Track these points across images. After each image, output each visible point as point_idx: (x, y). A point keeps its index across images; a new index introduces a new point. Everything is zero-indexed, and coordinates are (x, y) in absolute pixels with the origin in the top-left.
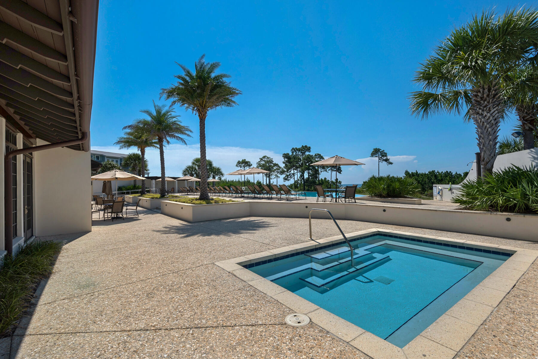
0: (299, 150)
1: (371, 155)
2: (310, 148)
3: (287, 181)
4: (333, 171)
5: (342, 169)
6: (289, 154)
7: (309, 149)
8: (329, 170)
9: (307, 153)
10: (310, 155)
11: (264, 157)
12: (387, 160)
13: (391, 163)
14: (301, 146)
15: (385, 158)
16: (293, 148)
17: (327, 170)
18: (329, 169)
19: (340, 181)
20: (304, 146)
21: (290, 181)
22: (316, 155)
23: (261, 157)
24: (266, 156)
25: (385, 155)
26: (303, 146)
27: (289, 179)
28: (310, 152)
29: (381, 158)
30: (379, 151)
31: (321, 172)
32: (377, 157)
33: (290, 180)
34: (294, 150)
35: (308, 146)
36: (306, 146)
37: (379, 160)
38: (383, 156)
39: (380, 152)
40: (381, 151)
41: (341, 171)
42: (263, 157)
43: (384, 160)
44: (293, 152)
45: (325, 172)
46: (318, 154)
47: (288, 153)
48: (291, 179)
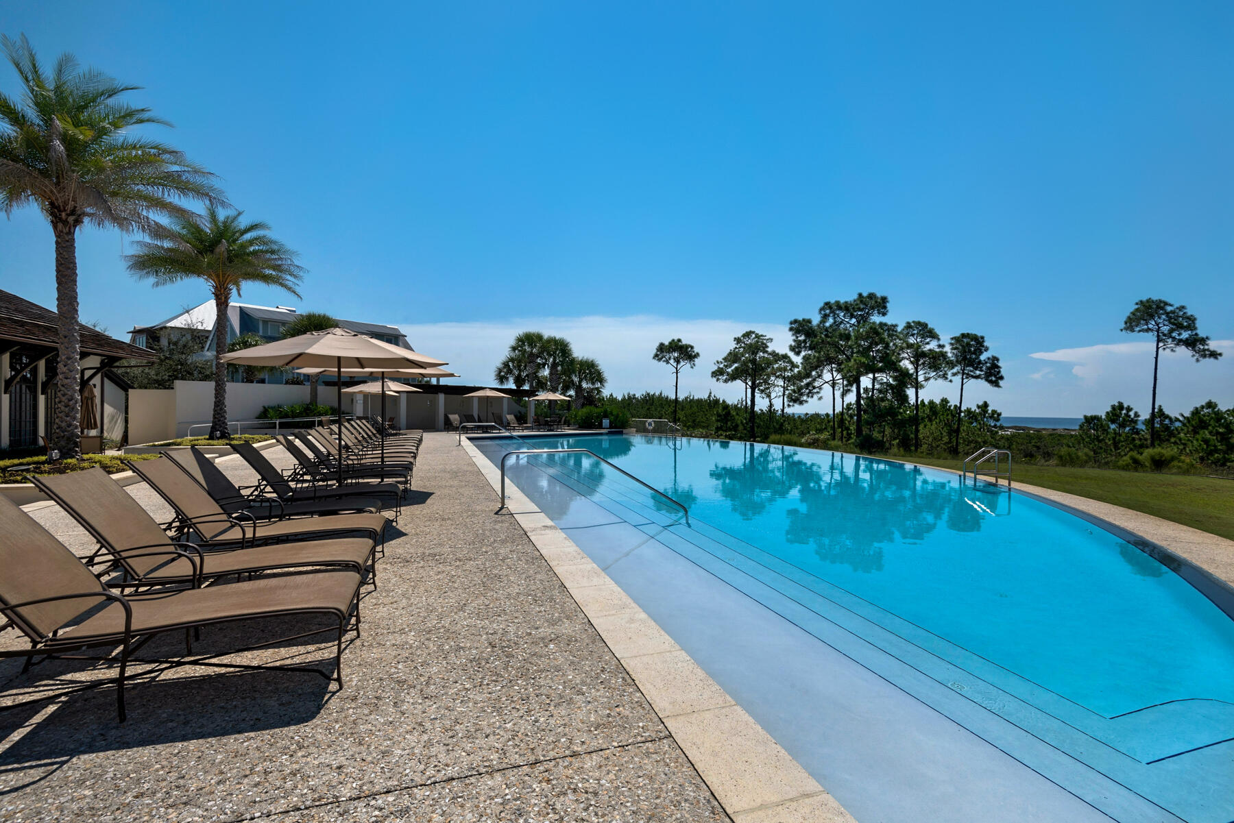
0: (847, 308)
1: (1123, 326)
2: (884, 300)
3: (796, 406)
4: (969, 376)
5: (1003, 372)
6: (809, 321)
7: (881, 304)
8: (954, 375)
9: (876, 319)
10: (885, 324)
11: (747, 335)
12: (1194, 343)
13: (1214, 355)
14: (855, 297)
15: (1185, 335)
16: (827, 304)
17: (950, 373)
18: (955, 370)
19: (994, 412)
20: (865, 294)
21: (805, 405)
22: (909, 326)
23: (739, 335)
24: (753, 332)
25: (1191, 323)
26: (860, 295)
27: (805, 398)
28: (884, 314)
29: (1169, 335)
30: (1162, 308)
31: (927, 379)
32: (1148, 330)
33: (806, 401)
34: (829, 308)
35: (879, 295)
36: (872, 296)
37: (1158, 341)
38: (1180, 327)
39: (1167, 314)
40: (1169, 309)
41: (1002, 378)
42: (744, 336)
43: (1180, 342)
44: (825, 317)
45: (940, 381)
46: (919, 323)
47: (807, 317)
48: (809, 399)
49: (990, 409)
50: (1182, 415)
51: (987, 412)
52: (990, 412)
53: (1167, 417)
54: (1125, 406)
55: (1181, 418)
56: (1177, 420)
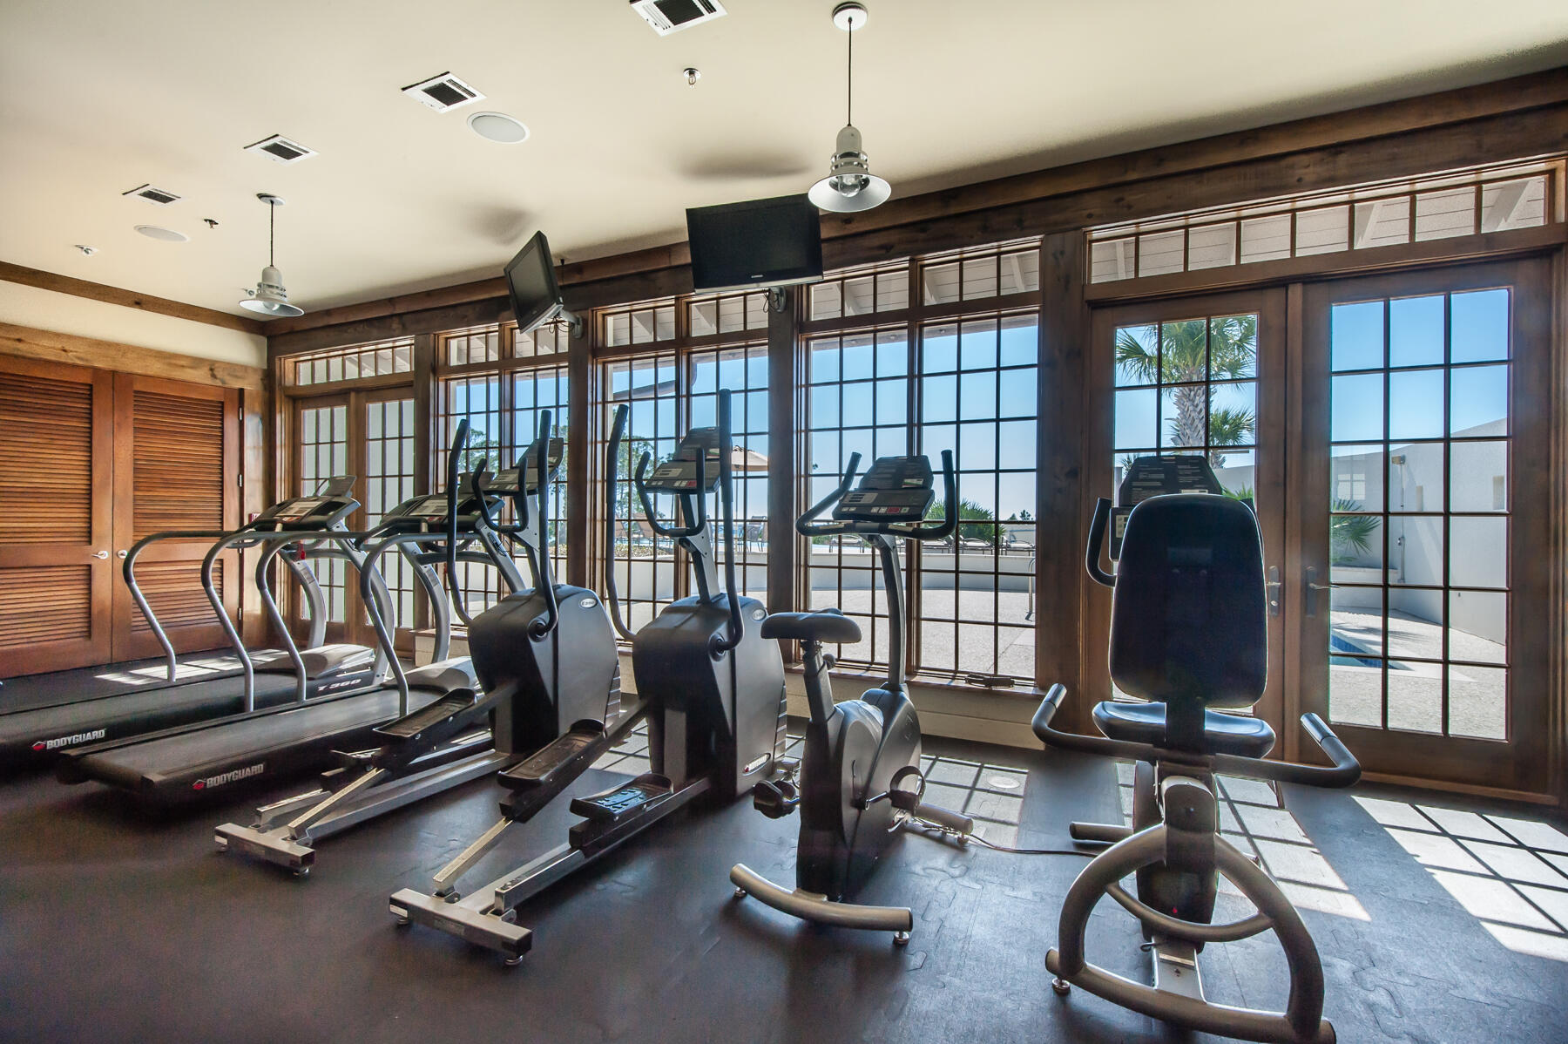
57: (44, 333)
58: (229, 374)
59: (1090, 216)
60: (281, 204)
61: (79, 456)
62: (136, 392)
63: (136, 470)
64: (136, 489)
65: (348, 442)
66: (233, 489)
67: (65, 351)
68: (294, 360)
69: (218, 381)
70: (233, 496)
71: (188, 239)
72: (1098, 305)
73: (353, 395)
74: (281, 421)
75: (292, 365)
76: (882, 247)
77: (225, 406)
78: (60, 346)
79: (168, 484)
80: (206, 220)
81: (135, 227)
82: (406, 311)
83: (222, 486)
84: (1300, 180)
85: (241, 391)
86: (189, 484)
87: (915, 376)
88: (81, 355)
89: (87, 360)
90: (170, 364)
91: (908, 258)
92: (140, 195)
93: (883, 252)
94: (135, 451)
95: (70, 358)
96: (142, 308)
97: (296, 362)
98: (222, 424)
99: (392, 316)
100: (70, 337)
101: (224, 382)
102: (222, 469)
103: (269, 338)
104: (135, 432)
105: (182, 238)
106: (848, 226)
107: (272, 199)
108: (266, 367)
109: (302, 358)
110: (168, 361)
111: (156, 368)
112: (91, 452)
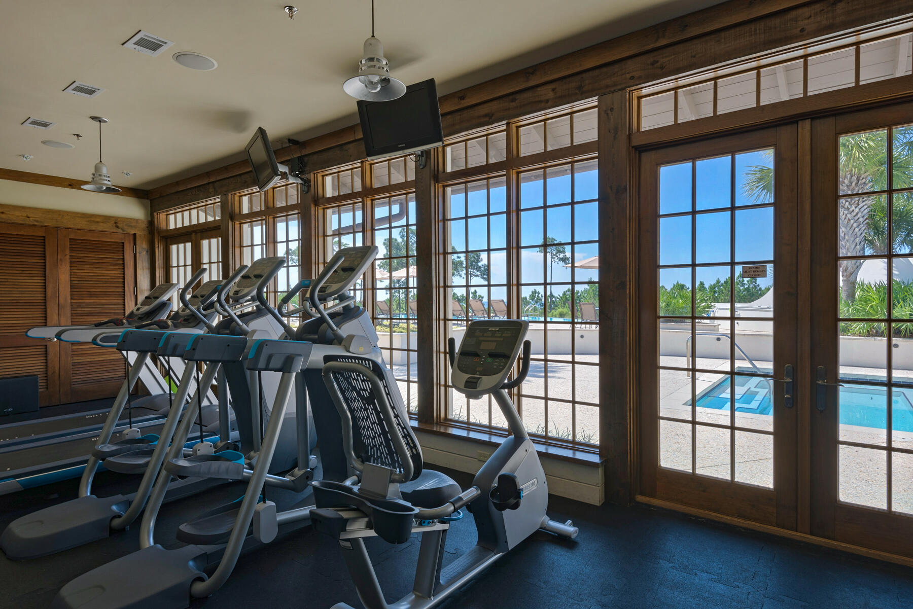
49: (478, 294)
50: (559, 295)
51: (476, 296)
52: (478, 296)
53: (554, 297)
54: (537, 291)
55: (559, 297)
56: (558, 298)
57: (16, 208)
58: (126, 225)
59: (632, 78)
60: (106, 122)
61: (38, 280)
62: (70, 239)
63: (72, 287)
64: (71, 299)
65: (192, 265)
66: (131, 297)
67: (28, 217)
68: (165, 213)
69: (120, 230)
70: (131, 301)
71: (74, 147)
72: (641, 150)
73: (193, 235)
74: (159, 252)
75: (165, 217)
76: (486, 115)
77: (125, 245)
78: (25, 215)
79: (91, 295)
80: (74, 135)
81: (42, 142)
82: (215, 180)
83: (124, 295)
84: (802, 30)
85: (135, 235)
86: (105, 294)
87: (514, 211)
88: (37, 219)
89: (41, 222)
90: (89, 221)
91: (505, 122)
92: (30, 123)
93: (487, 119)
94: (71, 275)
95: (30, 221)
96: (73, 188)
97: (167, 215)
98: (124, 256)
99: (209, 183)
100: (30, 208)
101: (123, 230)
102: (124, 284)
103: (151, 200)
104: (70, 264)
105: (71, 147)
106: (462, 102)
107: (100, 119)
108: (150, 219)
109: (171, 212)
110: (88, 219)
111: (82, 224)
112: (45, 277)
